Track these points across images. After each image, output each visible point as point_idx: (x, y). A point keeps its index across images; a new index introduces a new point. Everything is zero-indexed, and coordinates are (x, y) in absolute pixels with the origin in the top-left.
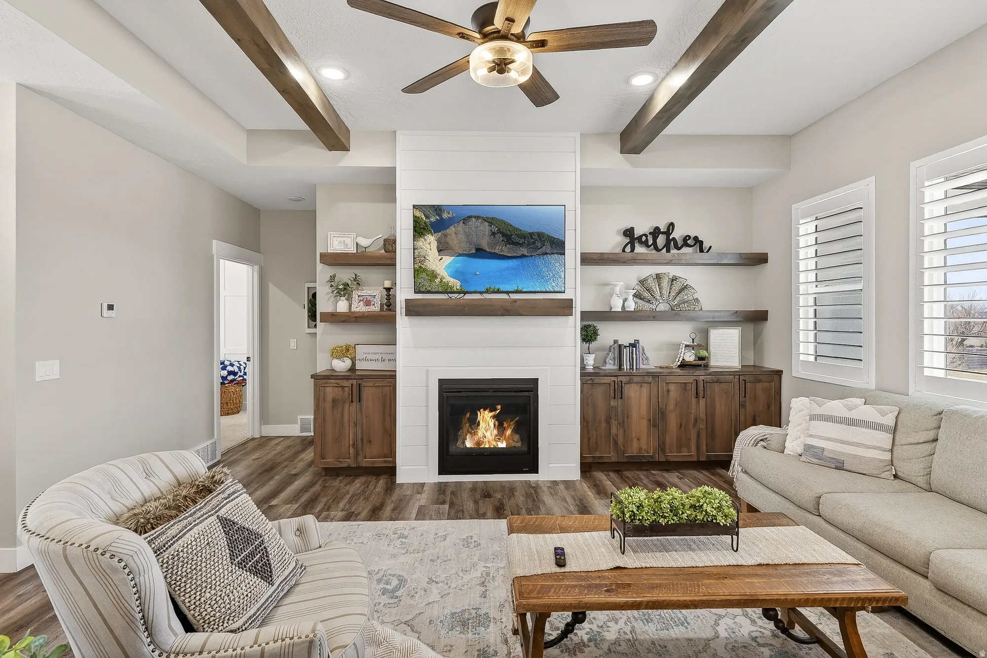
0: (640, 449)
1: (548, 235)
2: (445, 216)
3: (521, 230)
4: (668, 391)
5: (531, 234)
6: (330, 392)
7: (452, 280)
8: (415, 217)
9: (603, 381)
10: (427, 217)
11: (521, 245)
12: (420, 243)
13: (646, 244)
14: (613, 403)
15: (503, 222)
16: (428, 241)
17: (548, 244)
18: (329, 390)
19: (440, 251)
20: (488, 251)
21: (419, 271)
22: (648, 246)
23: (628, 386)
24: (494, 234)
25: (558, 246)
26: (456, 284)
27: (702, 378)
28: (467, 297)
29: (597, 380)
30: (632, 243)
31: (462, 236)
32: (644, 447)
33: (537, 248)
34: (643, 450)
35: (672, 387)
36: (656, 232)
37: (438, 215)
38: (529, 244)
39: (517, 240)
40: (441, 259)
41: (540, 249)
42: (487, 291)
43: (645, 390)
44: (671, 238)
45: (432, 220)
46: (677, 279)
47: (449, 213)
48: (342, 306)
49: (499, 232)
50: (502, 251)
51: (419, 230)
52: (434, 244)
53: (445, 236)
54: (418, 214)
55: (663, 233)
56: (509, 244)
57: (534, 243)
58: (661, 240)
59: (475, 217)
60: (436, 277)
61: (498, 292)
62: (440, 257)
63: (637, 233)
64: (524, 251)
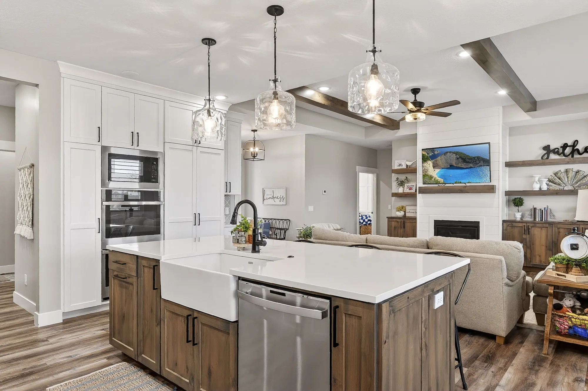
0: (541, 261)
1: (482, 158)
2: (436, 153)
3: (470, 156)
4: (559, 232)
5: (474, 158)
6: (394, 224)
7: (439, 179)
8: (422, 154)
9: (518, 225)
10: (428, 154)
11: (470, 163)
12: (425, 164)
13: (558, 153)
14: (524, 236)
15: (461, 153)
16: (429, 164)
17: (482, 162)
18: (393, 223)
19: (434, 167)
20: (455, 166)
21: (425, 176)
22: (559, 155)
23: (533, 229)
24: (458, 159)
25: (487, 162)
26: (441, 180)
27: (581, 226)
28: (447, 185)
29: (515, 224)
30: (548, 154)
31: (444, 161)
32: (543, 260)
33: (477, 164)
34: (543, 262)
35: (561, 230)
36: (565, 146)
37: (433, 153)
38: (473, 162)
39: (468, 160)
40: (435, 170)
41: (478, 164)
42: (456, 183)
43: (544, 231)
44: (575, 148)
45: (430, 155)
46: (579, 171)
47: (438, 151)
48: (401, 190)
49: (460, 157)
50: (461, 166)
51: (425, 159)
52: (431, 165)
53: (436, 161)
54: (424, 153)
55: (570, 146)
56: (465, 162)
57: (476, 161)
58: (568, 150)
59: (449, 152)
60: (432, 178)
61: (460, 183)
62: (434, 170)
63: (552, 148)
64: (472, 165)
